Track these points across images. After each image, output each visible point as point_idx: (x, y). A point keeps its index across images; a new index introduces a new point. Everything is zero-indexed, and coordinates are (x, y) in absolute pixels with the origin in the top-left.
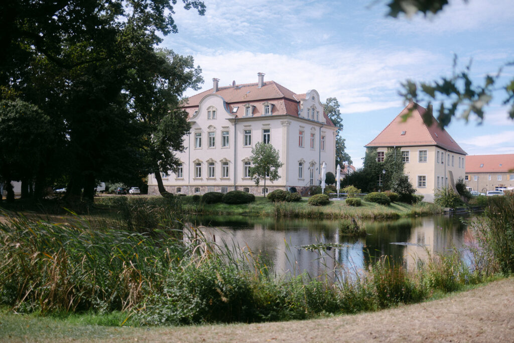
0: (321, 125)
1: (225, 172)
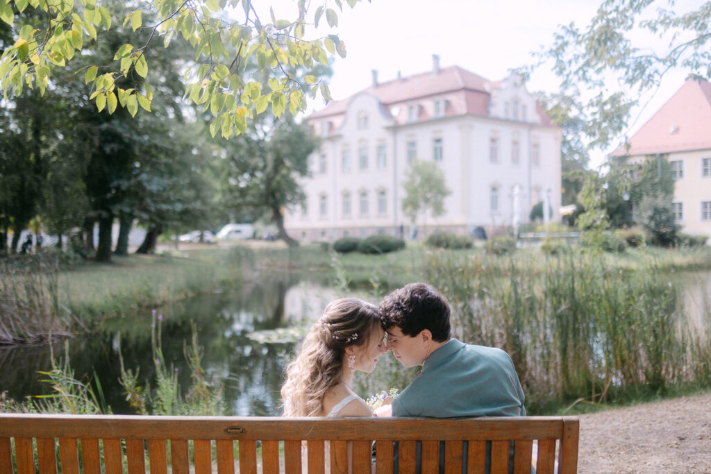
0: (531, 126)
1: (382, 206)
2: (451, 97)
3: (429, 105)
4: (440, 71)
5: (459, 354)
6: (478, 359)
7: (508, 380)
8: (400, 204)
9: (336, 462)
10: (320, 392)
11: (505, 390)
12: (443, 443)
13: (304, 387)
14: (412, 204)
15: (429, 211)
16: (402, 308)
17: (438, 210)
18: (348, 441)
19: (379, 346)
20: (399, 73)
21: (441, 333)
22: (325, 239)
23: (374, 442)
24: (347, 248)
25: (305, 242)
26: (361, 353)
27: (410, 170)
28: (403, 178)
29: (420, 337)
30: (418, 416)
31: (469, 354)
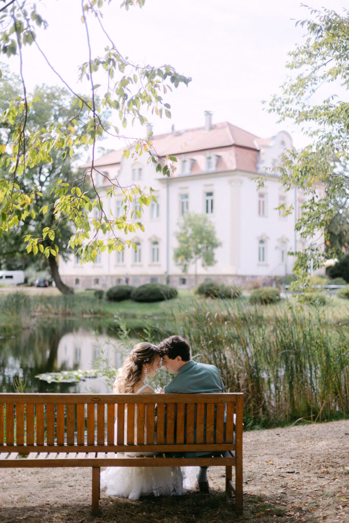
1: (155, 256)
2: (221, 153)
3: (201, 159)
4: (212, 128)
5: (194, 367)
6: (202, 369)
7: (216, 378)
8: (172, 254)
9: (140, 414)
10: (132, 383)
11: (214, 382)
12: (186, 404)
13: (125, 381)
14: (184, 255)
15: (200, 261)
16: (168, 347)
17: (209, 260)
18: (145, 404)
19: (158, 365)
20: (173, 127)
21: (186, 357)
22: (99, 287)
23: (156, 405)
24: (120, 296)
25: (79, 289)
26: (149, 368)
27: (182, 222)
28: (175, 228)
29: (176, 359)
30: (176, 393)
31: (198, 367)
